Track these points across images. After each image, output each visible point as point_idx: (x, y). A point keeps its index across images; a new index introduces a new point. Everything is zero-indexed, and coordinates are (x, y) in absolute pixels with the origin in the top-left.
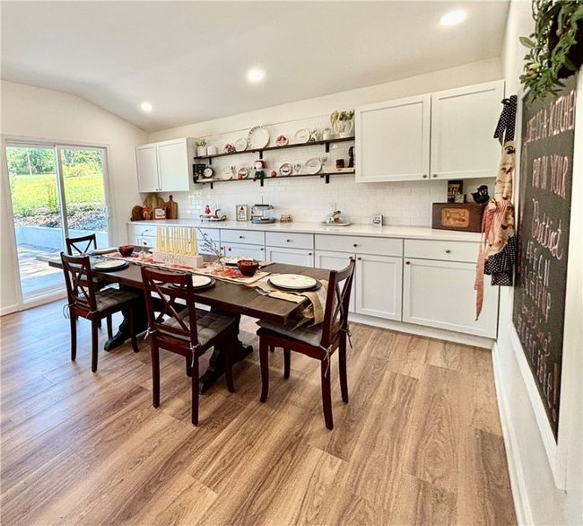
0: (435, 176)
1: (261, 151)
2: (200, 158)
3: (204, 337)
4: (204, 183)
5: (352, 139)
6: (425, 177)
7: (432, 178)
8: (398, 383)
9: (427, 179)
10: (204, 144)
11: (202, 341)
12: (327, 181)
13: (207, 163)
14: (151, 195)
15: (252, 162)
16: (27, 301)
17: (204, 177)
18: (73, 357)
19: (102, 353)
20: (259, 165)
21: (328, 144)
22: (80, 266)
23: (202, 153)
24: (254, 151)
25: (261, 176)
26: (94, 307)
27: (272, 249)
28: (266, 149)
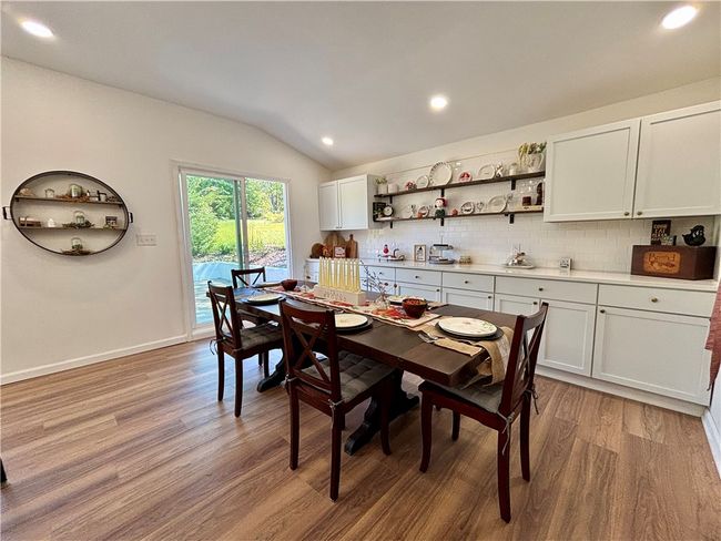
0: (640, 214)
1: (443, 188)
2: (380, 196)
4: (383, 222)
5: (542, 174)
6: (627, 214)
7: (636, 216)
8: (592, 458)
9: (630, 217)
10: (385, 181)
11: (346, 396)
12: (512, 221)
13: (387, 201)
14: (332, 233)
15: (433, 201)
17: (384, 216)
18: (220, 398)
20: (440, 203)
21: (514, 180)
23: (383, 191)
24: (435, 188)
25: (441, 215)
26: (239, 344)
27: (450, 291)
28: (449, 186)
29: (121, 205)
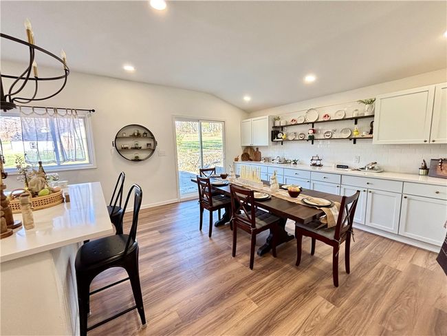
0: (434, 141)
1: (313, 123)
2: (276, 127)
3: (259, 224)
4: (277, 142)
5: (373, 116)
6: (425, 141)
7: (431, 143)
8: (385, 271)
9: (427, 143)
10: (279, 119)
11: (258, 226)
12: (355, 143)
13: (280, 130)
14: (247, 147)
16: (183, 197)
17: (278, 138)
18: (201, 229)
19: (214, 227)
20: (311, 132)
21: (356, 120)
22: (205, 183)
23: (277, 124)
24: (308, 123)
25: (312, 139)
26: (211, 204)
27: (315, 182)
28: (316, 122)
29: (153, 138)
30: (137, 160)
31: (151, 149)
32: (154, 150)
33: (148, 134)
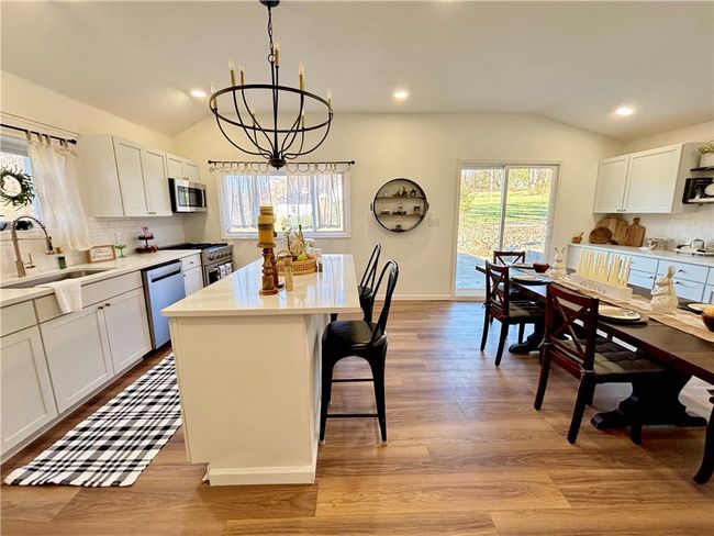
2: (704, 169)
4: (701, 204)
16: (459, 294)
18: (483, 348)
29: (424, 198)
30: (399, 230)
31: (420, 215)
32: (423, 217)
33: (418, 193)
